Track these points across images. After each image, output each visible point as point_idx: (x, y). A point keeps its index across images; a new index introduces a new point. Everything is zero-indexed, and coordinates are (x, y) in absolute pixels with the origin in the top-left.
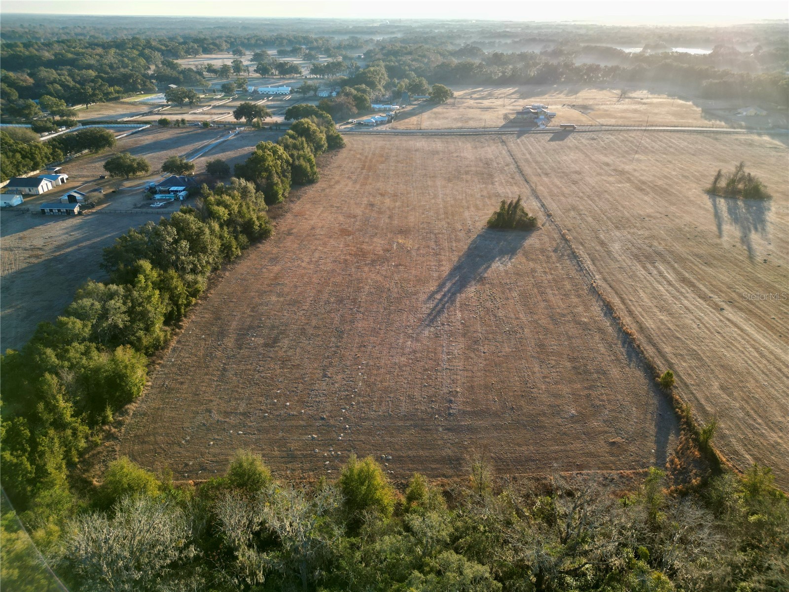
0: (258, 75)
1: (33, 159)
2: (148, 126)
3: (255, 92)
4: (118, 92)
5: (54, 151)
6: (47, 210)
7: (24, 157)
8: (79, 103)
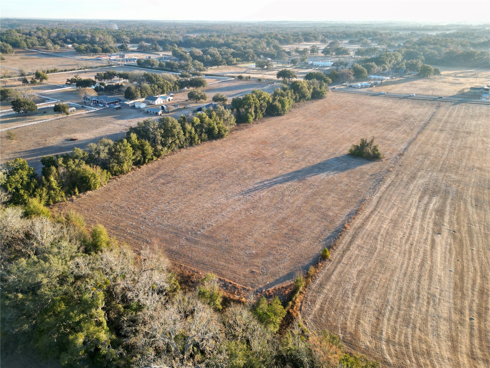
0: (323, 55)
1: (162, 88)
2: (233, 79)
3: (312, 64)
4: (238, 61)
5: (175, 86)
6: (149, 111)
7: (159, 87)
8: (215, 66)
